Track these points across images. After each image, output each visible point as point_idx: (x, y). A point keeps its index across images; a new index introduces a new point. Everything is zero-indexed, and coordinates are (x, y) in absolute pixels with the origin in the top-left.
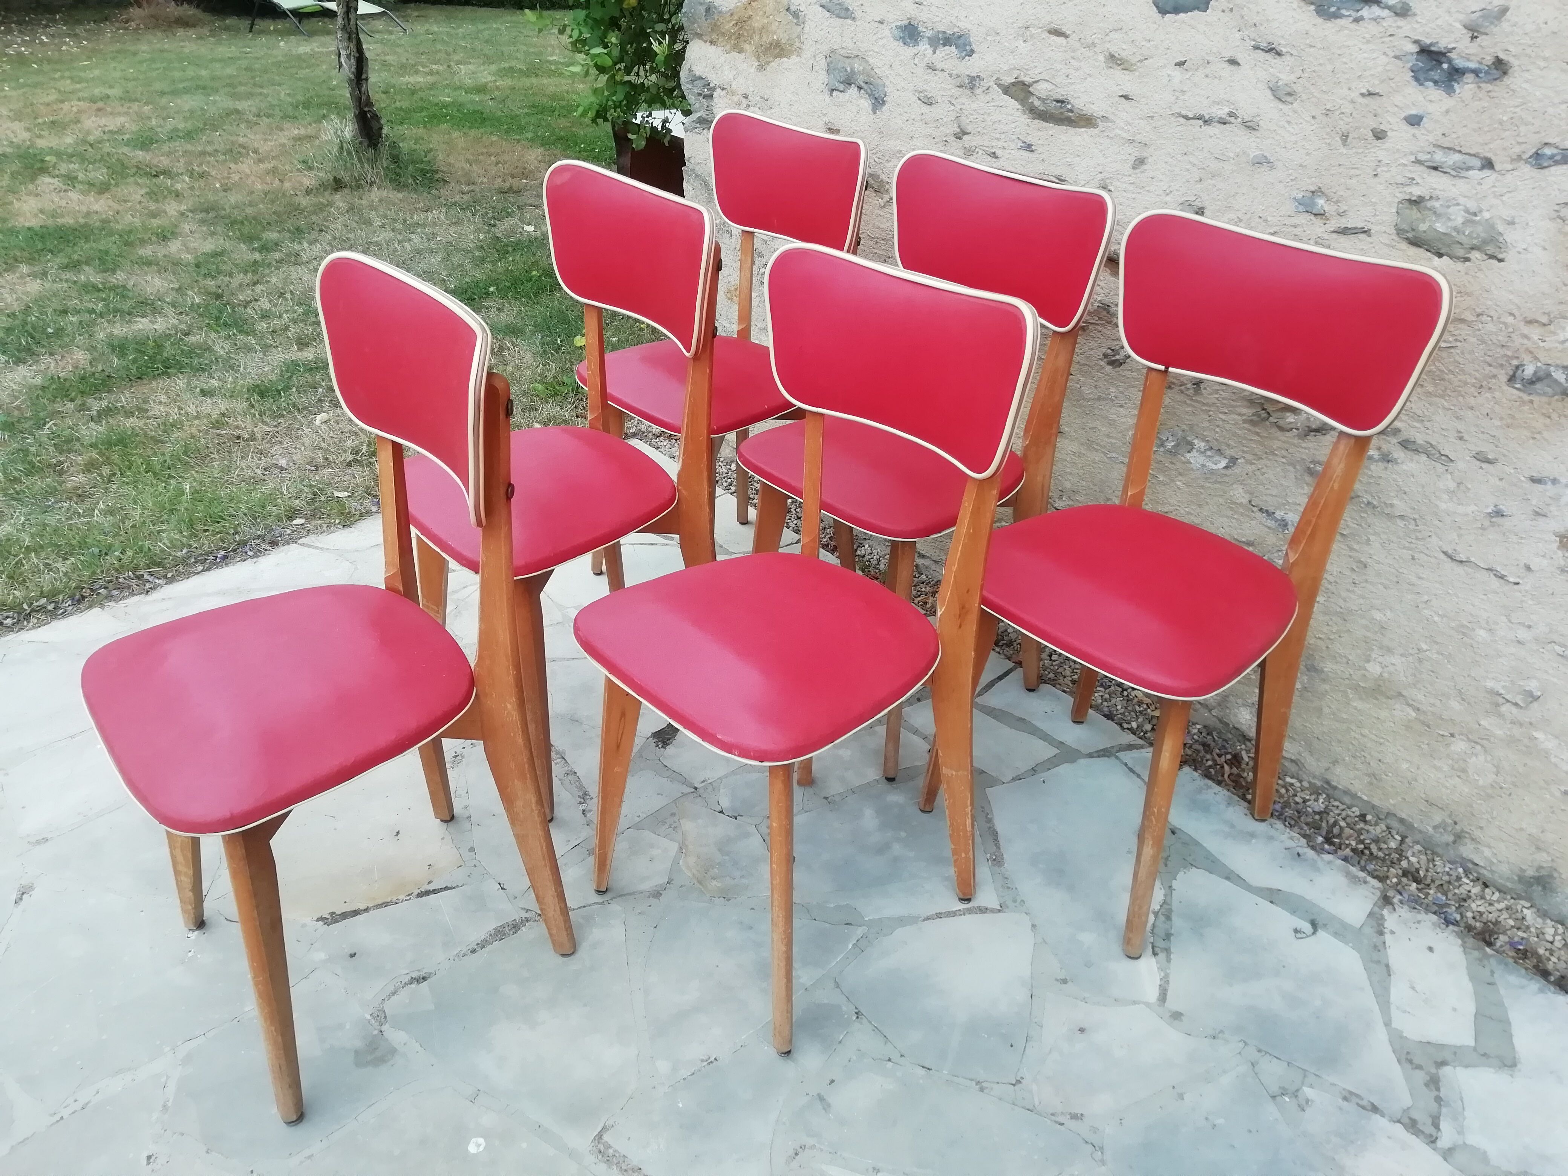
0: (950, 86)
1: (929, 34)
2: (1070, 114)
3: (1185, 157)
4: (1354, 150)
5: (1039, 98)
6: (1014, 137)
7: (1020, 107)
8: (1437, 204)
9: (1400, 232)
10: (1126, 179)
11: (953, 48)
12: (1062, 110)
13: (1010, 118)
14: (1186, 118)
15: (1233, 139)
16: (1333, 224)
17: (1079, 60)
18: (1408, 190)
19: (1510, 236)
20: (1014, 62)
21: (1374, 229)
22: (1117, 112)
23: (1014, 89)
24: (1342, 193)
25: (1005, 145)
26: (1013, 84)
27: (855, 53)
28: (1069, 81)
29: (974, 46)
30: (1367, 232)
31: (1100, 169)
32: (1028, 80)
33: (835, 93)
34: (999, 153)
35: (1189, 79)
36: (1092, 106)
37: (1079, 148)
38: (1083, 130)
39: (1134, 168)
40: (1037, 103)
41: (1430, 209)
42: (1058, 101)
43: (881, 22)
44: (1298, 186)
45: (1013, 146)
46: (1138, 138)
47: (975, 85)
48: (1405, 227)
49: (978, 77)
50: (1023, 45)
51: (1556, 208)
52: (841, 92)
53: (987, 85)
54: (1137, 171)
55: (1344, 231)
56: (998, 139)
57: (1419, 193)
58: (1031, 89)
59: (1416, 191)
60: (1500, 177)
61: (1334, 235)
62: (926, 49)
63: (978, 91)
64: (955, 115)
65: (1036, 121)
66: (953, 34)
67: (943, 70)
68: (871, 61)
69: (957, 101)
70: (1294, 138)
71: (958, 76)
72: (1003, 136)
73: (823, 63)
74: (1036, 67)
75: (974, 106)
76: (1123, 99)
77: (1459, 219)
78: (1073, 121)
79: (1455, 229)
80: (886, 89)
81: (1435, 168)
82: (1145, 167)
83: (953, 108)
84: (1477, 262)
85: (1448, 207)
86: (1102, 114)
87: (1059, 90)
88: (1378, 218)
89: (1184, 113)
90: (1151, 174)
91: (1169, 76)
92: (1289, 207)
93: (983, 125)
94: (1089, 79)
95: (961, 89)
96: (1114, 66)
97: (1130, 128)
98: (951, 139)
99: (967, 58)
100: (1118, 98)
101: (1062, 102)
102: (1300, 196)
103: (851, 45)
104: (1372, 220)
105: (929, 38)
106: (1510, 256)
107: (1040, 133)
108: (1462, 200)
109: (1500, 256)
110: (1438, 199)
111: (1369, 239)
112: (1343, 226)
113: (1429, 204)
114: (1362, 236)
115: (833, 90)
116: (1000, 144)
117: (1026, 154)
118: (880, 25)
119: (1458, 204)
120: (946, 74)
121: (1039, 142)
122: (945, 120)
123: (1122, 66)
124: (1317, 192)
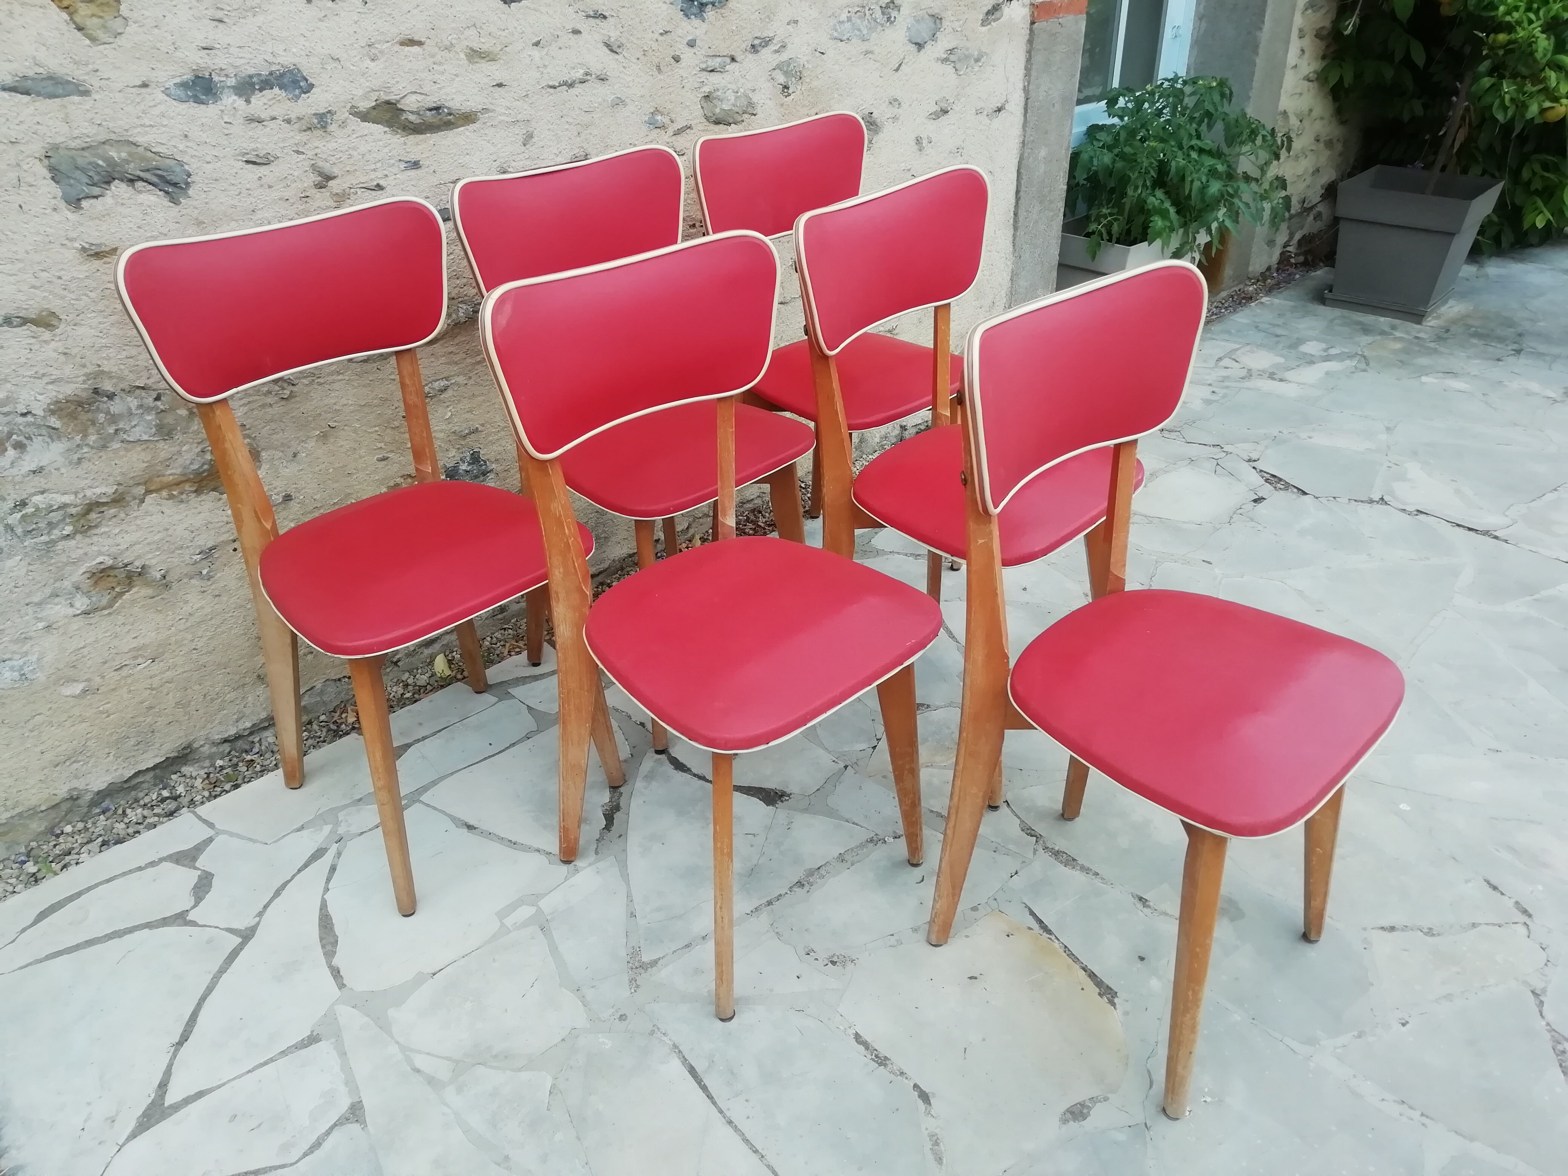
0: (292, 134)
1: (232, 82)
2: (449, 117)
3: (562, 120)
4: (666, 74)
5: (412, 112)
6: (392, 161)
7: (387, 129)
8: (719, 93)
9: (707, 118)
10: (521, 156)
11: (276, 90)
12: (440, 117)
13: (381, 143)
14: (554, 87)
15: (594, 92)
16: (670, 131)
17: (440, 64)
18: (702, 90)
19: (755, 98)
20: (368, 84)
21: (693, 123)
22: (494, 101)
23: (374, 113)
24: (669, 107)
25: (386, 172)
26: (374, 108)
27: (101, 138)
28: (438, 86)
29: (311, 80)
30: (690, 127)
31: (494, 157)
32: (392, 98)
33: (85, 204)
34: (382, 183)
35: (547, 54)
36: (468, 103)
37: (466, 147)
38: (462, 128)
39: (525, 145)
40: (412, 118)
41: (716, 98)
42: (430, 110)
43: (145, 85)
44: (644, 112)
45: (395, 170)
46: (519, 117)
47: (326, 122)
48: (710, 114)
49: (329, 112)
50: (373, 64)
51: (770, 73)
52: (96, 197)
53: (343, 117)
54: (527, 146)
55: (677, 133)
56: (374, 170)
57: (709, 90)
58: (399, 106)
59: (706, 89)
60: (741, 65)
61: (674, 138)
62: (234, 100)
63: (330, 128)
64: (308, 163)
65: (411, 137)
66: (271, 74)
67: (274, 118)
68: (140, 139)
69: (307, 147)
70: (631, 78)
71: (299, 119)
72: (379, 165)
73: (42, 171)
74: (397, 82)
75: (332, 145)
76: (497, 87)
77: (731, 97)
78: (453, 124)
79: (734, 105)
80: (186, 167)
81: (712, 71)
82: (534, 140)
83: (302, 157)
84: (747, 121)
85: (725, 93)
86: (480, 107)
87: (429, 98)
88: (693, 115)
89: (551, 83)
90: (541, 144)
91: (530, 56)
92: (645, 128)
93: (351, 161)
94: (457, 79)
95: (309, 133)
96: (479, 60)
97: (511, 111)
98: (312, 192)
99: (303, 95)
100: (492, 89)
101: (437, 109)
102: (647, 119)
103: (92, 130)
104: (691, 118)
105: (233, 87)
106: (758, 110)
107: (419, 147)
108: (729, 86)
109: (755, 113)
110: (718, 90)
111: (692, 131)
112: (676, 129)
113: (715, 95)
114: (688, 131)
115: (79, 200)
116: (379, 174)
117: (412, 173)
118: (143, 90)
119: (728, 89)
120: (279, 122)
121: (423, 156)
122: (296, 174)
123: (487, 59)
124: (657, 111)
